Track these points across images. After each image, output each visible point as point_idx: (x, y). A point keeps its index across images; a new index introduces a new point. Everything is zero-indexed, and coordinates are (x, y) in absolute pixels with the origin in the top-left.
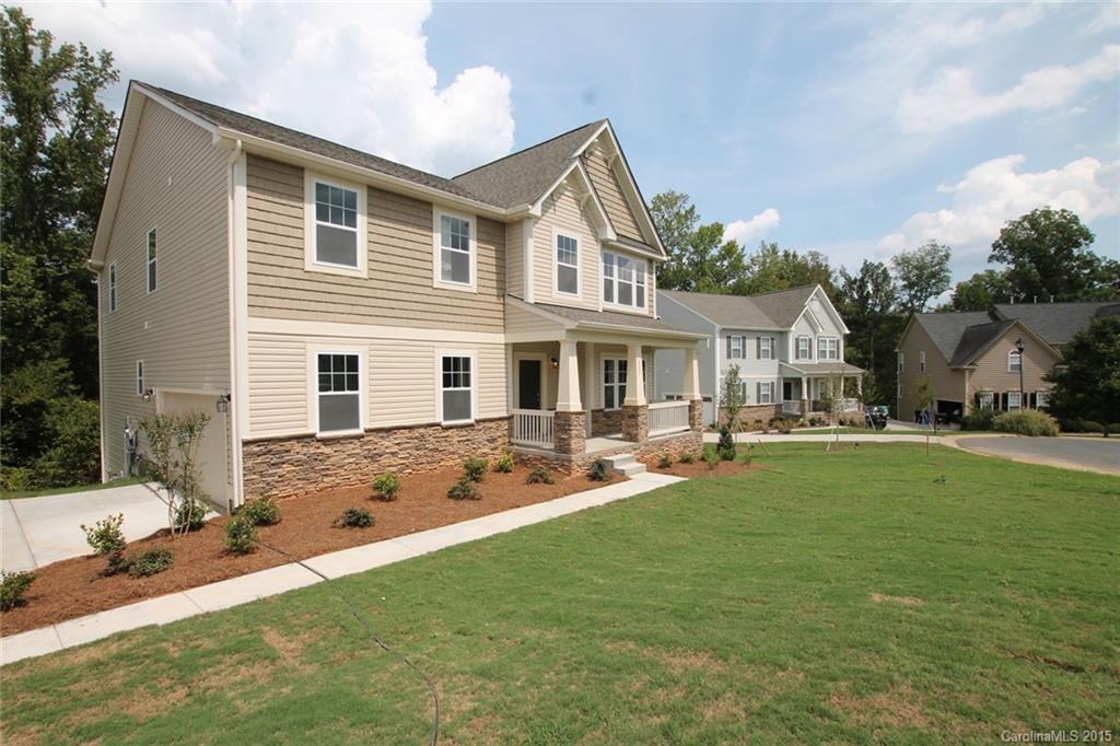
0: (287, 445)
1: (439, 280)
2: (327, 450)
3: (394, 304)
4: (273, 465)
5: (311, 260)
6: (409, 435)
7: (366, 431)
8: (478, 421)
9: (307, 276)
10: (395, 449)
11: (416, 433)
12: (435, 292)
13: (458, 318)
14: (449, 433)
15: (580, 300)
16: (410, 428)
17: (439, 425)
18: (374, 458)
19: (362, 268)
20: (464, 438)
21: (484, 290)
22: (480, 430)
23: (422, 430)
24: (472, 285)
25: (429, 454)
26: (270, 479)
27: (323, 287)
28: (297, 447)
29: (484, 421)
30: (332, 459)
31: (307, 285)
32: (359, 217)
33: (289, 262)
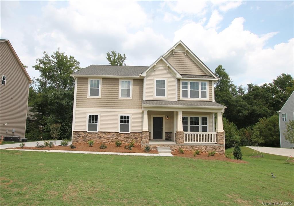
0: (81, 133)
1: (120, 97)
2: (89, 135)
3: (107, 103)
4: (78, 136)
5: (89, 96)
6: (110, 134)
7: (98, 132)
8: (131, 133)
9: (88, 99)
10: (106, 137)
11: (111, 134)
12: (119, 100)
13: (126, 106)
14: (121, 135)
15: (166, 98)
16: (110, 132)
17: (118, 132)
18: (100, 138)
19: (100, 96)
20: (126, 137)
21: (135, 98)
22: (132, 135)
23: (113, 133)
24: (131, 97)
25: (115, 139)
26: (77, 139)
27: (91, 101)
28: (83, 134)
29: (133, 133)
30: (90, 137)
31: (88, 101)
32: (100, 85)
33: (84, 97)
